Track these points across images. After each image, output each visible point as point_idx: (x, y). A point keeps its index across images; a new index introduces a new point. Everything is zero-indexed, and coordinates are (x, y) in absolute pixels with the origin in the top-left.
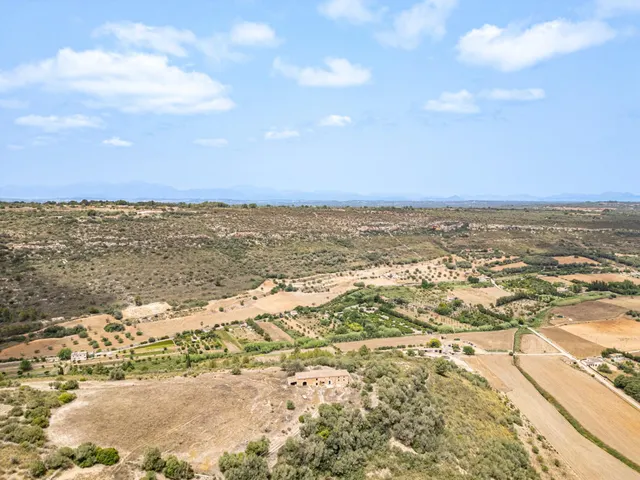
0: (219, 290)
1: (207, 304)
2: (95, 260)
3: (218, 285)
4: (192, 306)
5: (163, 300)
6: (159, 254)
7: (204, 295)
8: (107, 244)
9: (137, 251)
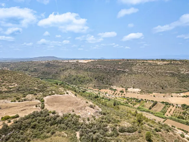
0: (161, 90)
1: (152, 93)
2: (134, 75)
3: (162, 88)
4: (147, 92)
5: (140, 89)
6: (151, 76)
7: (154, 90)
8: (138, 71)
9: (145, 74)
